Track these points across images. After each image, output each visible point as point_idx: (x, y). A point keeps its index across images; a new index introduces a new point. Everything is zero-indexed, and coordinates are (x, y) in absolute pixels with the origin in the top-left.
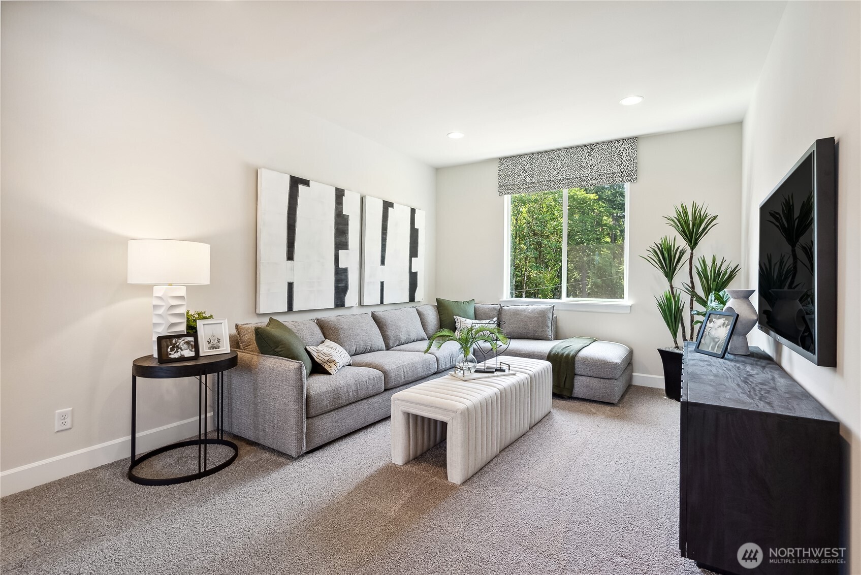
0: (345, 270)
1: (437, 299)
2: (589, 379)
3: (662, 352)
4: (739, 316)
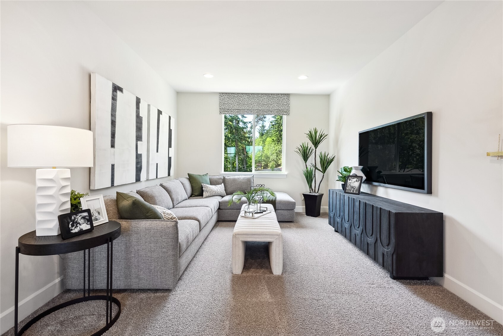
0: (141, 155)
1: (188, 174)
2: (282, 211)
3: (304, 195)
4: (362, 177)
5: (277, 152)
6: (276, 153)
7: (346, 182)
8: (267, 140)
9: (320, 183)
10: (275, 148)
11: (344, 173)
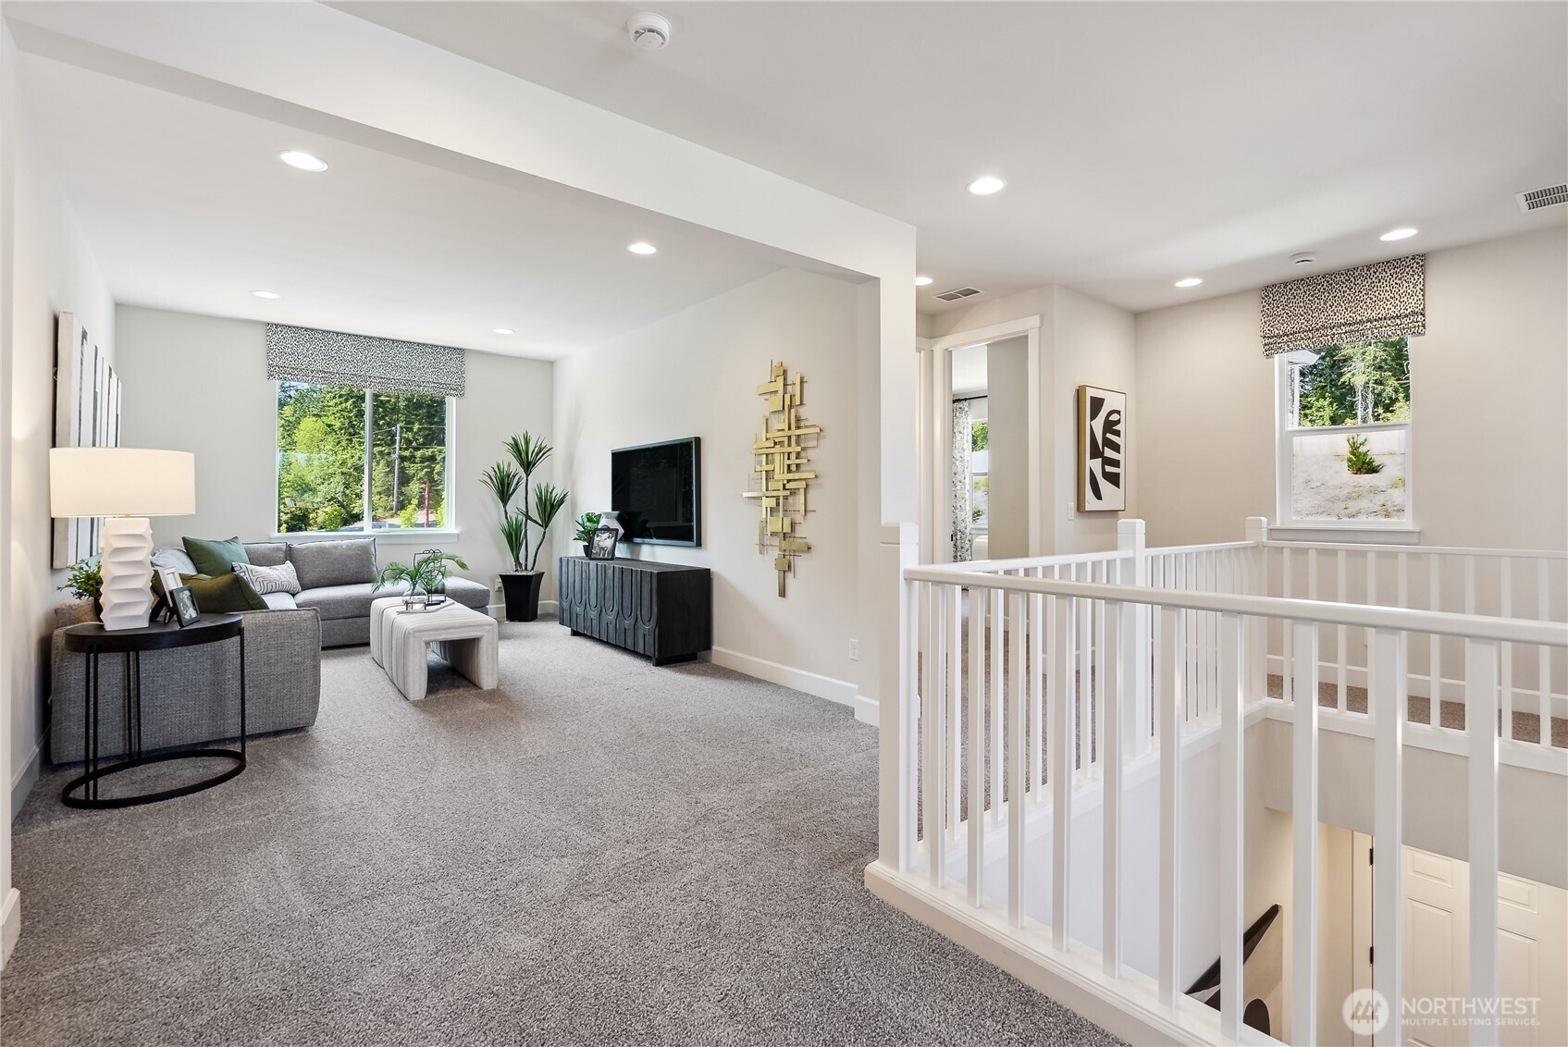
1: (182, 540)
3: (502, 577)
4: (617, 530)
5: (344, 470)
6: (343, 473)
7: (591, 541)
8: (302, 426)
9: (538, 549)
10: (339, 457)
11: (588, 524)
